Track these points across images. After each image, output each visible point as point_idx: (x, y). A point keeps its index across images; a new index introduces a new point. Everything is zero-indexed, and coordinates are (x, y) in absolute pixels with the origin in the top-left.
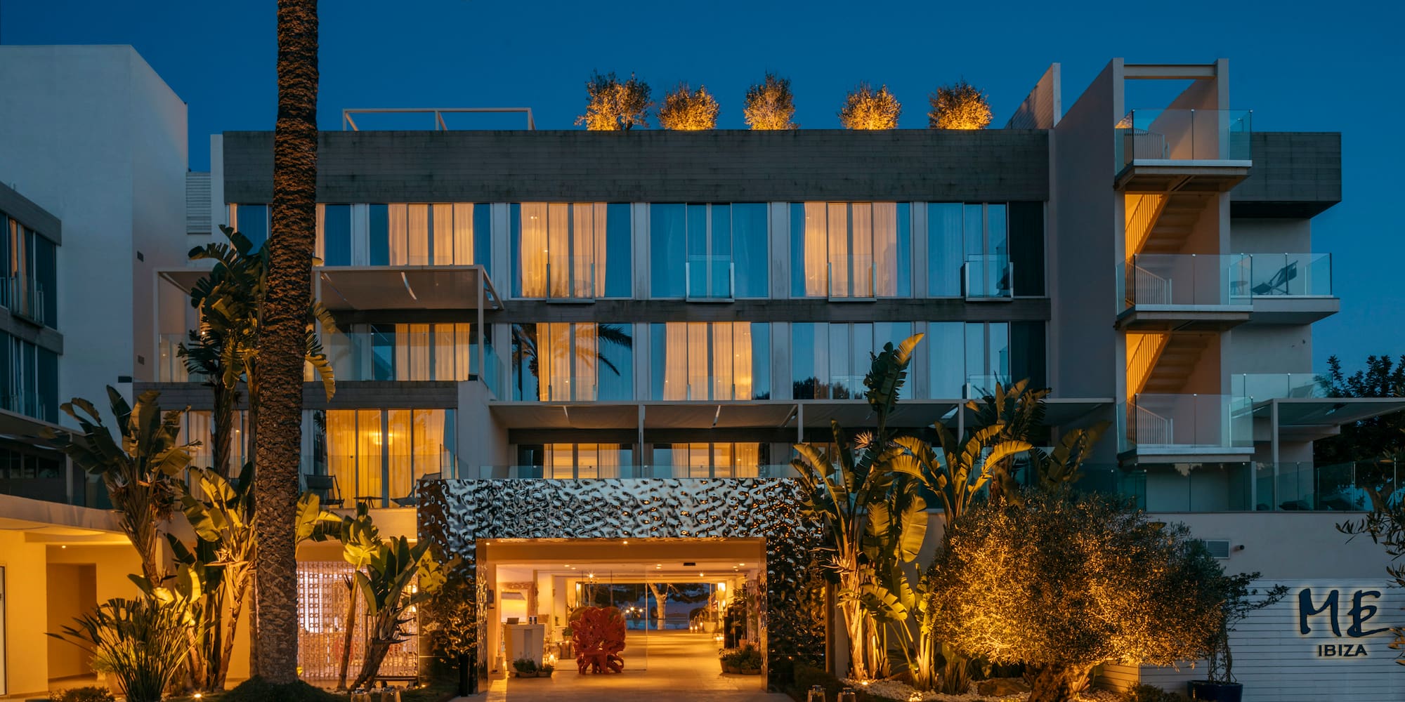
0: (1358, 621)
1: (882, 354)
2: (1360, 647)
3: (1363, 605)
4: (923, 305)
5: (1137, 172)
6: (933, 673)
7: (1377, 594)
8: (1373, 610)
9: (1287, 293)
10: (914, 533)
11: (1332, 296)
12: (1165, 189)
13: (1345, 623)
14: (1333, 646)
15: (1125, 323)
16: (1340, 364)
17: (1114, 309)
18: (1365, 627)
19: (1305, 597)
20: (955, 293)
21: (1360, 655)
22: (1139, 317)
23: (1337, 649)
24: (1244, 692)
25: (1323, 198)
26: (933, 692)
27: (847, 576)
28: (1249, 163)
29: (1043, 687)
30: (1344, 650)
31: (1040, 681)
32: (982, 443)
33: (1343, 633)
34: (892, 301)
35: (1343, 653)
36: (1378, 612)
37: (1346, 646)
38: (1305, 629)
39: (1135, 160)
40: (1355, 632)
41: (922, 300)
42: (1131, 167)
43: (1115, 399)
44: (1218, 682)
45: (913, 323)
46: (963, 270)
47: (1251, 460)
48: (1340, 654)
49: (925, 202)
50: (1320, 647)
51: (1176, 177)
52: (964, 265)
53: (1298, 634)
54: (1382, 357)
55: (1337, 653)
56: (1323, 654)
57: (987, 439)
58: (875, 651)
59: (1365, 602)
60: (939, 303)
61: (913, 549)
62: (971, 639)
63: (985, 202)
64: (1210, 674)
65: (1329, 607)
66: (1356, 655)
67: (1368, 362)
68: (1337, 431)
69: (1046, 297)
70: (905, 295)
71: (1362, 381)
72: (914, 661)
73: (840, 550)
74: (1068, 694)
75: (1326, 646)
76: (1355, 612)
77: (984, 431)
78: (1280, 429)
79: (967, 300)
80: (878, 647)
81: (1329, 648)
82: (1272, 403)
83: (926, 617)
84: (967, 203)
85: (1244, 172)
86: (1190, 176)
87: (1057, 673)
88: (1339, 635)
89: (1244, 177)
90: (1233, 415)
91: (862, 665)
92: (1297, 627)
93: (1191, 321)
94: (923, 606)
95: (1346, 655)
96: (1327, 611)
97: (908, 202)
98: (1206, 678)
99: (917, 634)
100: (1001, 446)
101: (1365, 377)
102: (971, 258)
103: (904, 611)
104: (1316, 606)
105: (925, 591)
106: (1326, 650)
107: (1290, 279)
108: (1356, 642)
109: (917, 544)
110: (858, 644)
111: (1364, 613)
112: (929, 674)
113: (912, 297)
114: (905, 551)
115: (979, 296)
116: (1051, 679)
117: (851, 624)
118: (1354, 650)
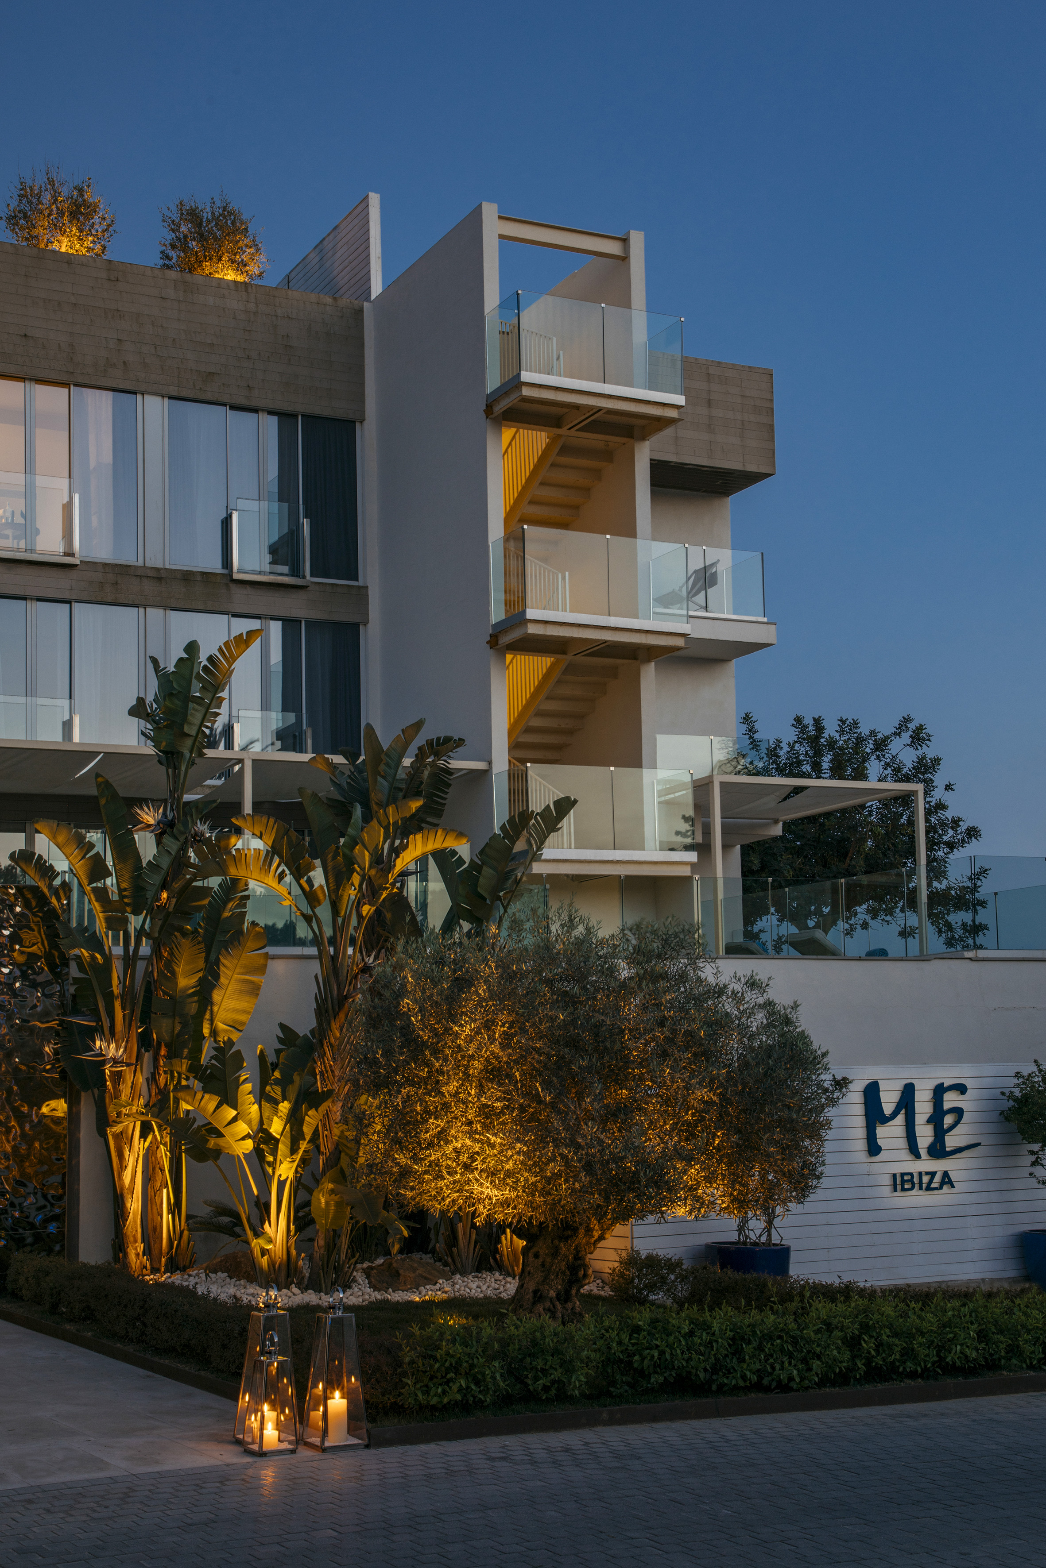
0: (940, 1133)
1: (181, 660)
2: (946, 1174)
3: (947, 1106)
4: (160, 579)
5: (526, 392)
6: (294, 1252)
7: (961, 1089)
8: (958, 1112)
9: (706, 608)
10: (241, 992)
11: (765, 620)
12: (559, 425)
13: (925, 1135)
14: (911, 1174)
15: (505, 640)
16: (757, 726)
17: (488, 613)
18: (951, 1141)
19: (872, 1092)
20: (214, 565)
21: (946, 1188)
22: (532, 629)
23: (916, 1180)
24: (792, 1254)
25: (751, 468)
26: (295, 1290)
27: (118, 1077)
28: (680, 400)
29: (543, 1265)
30: (926, 1179)
31: (536, 1256)
32: (386, 829)
33: (923, 1153)
34: (106, 566)
35: (924, 1186)
36: (966, 1117)
37: (927, 1173)
38: (874, 1148)
39: (523, 373)
40: (938, 1151)
41: (158, 570)
42: (515, 384)
43: (490, 763)
44: (755, 1244)
45: (142, 610)
46: (226, 524)
47: (693, 872)
48: (921, 1188)
49: (163, 397)
50: (894, 1175)
51: (577, 407)
52: (231, 516)
53: (863, 1156)
54: (814, 719)
55: (917, 1186)
56: (899, 1187)
57: (395, 823)
58: (167, 1218)
59: (950, 1100)
60: (187, 577)
61: (235, 1021)
62: (441, 1183)
63: (263, 410)
64: (741, 1229)
65: (903, 1111)
66: (941, 1188)
67: (793, 725)
68: (777, 830)
69: (360, 583)
70: (129, 558)
71: (781, 753)
72: (258, 1233)
73: (106, 1023)
74: (585, 1276)
75: (903, 1175)
76: (936, 1119)
77: (391, 810)
78: (723, 826)
79: (236, 576)
80: (171, 1211)
81: (906, 1178)
82: (712, 782)
83: (283, 1148)
84: (233, 408)
85: (673, 414)
86: (600, 409)
87: (566, 1239)
88: (918, 1156)
89: (671, 421)
90: (659, 797)
91: (140, 1247)
92: (861, 1145)
93: (606, 642)
94: (276, 1127)
95: (928, 1188)
96: (900, 1119)
97: (135, 393)
98: (733, 1237)
99: (264, 1180)
100: (419, 837)
101: (786, 748)
102: (241, 504)
103: (248, 1136)
104: (888, 1109)
105: (280, 1098)
106: (903, 1182)
107: (710, 587)
108: (939, 1166)
109: (245, 1012)
110: (134, 1205)
111: (948, 1120)
112: (285, 1257)
113: (140, 563)
114: (221, 1026)
115: (254, 572)
116: (556, 1252)
117: (123, 1167)
118: (938, 1178)
